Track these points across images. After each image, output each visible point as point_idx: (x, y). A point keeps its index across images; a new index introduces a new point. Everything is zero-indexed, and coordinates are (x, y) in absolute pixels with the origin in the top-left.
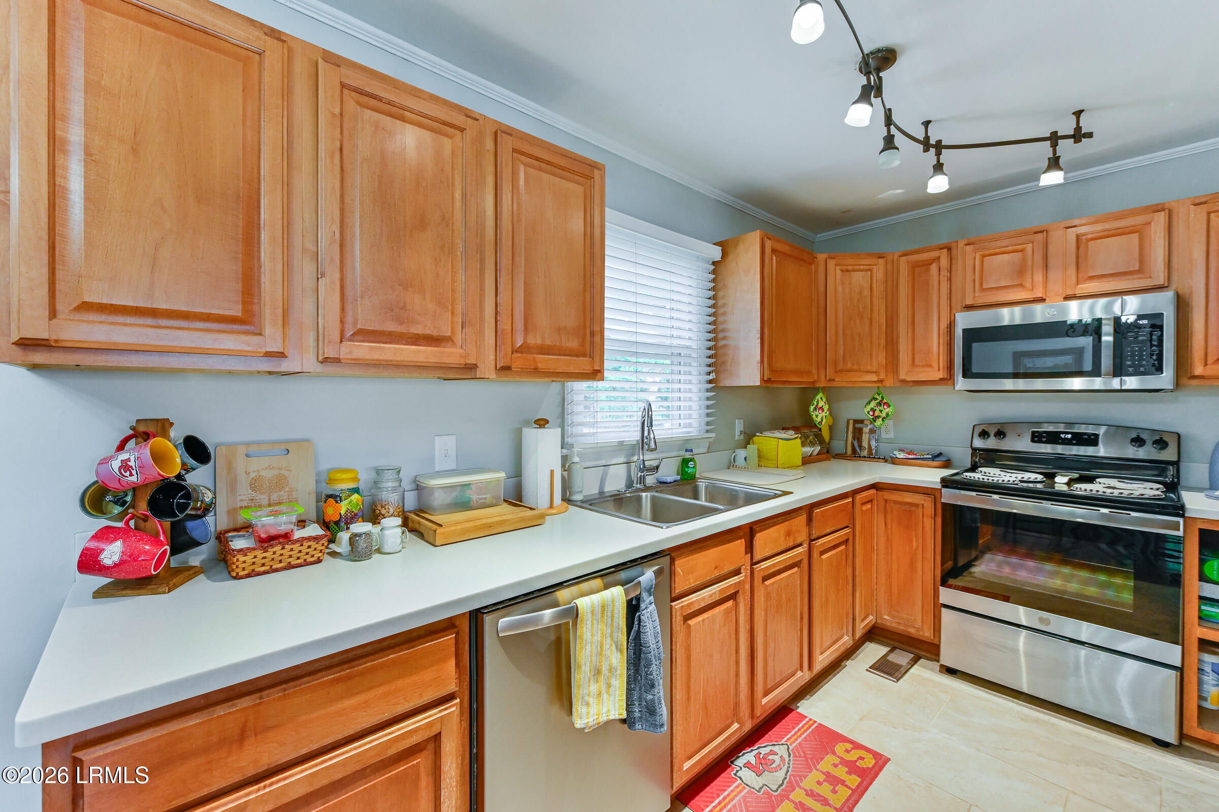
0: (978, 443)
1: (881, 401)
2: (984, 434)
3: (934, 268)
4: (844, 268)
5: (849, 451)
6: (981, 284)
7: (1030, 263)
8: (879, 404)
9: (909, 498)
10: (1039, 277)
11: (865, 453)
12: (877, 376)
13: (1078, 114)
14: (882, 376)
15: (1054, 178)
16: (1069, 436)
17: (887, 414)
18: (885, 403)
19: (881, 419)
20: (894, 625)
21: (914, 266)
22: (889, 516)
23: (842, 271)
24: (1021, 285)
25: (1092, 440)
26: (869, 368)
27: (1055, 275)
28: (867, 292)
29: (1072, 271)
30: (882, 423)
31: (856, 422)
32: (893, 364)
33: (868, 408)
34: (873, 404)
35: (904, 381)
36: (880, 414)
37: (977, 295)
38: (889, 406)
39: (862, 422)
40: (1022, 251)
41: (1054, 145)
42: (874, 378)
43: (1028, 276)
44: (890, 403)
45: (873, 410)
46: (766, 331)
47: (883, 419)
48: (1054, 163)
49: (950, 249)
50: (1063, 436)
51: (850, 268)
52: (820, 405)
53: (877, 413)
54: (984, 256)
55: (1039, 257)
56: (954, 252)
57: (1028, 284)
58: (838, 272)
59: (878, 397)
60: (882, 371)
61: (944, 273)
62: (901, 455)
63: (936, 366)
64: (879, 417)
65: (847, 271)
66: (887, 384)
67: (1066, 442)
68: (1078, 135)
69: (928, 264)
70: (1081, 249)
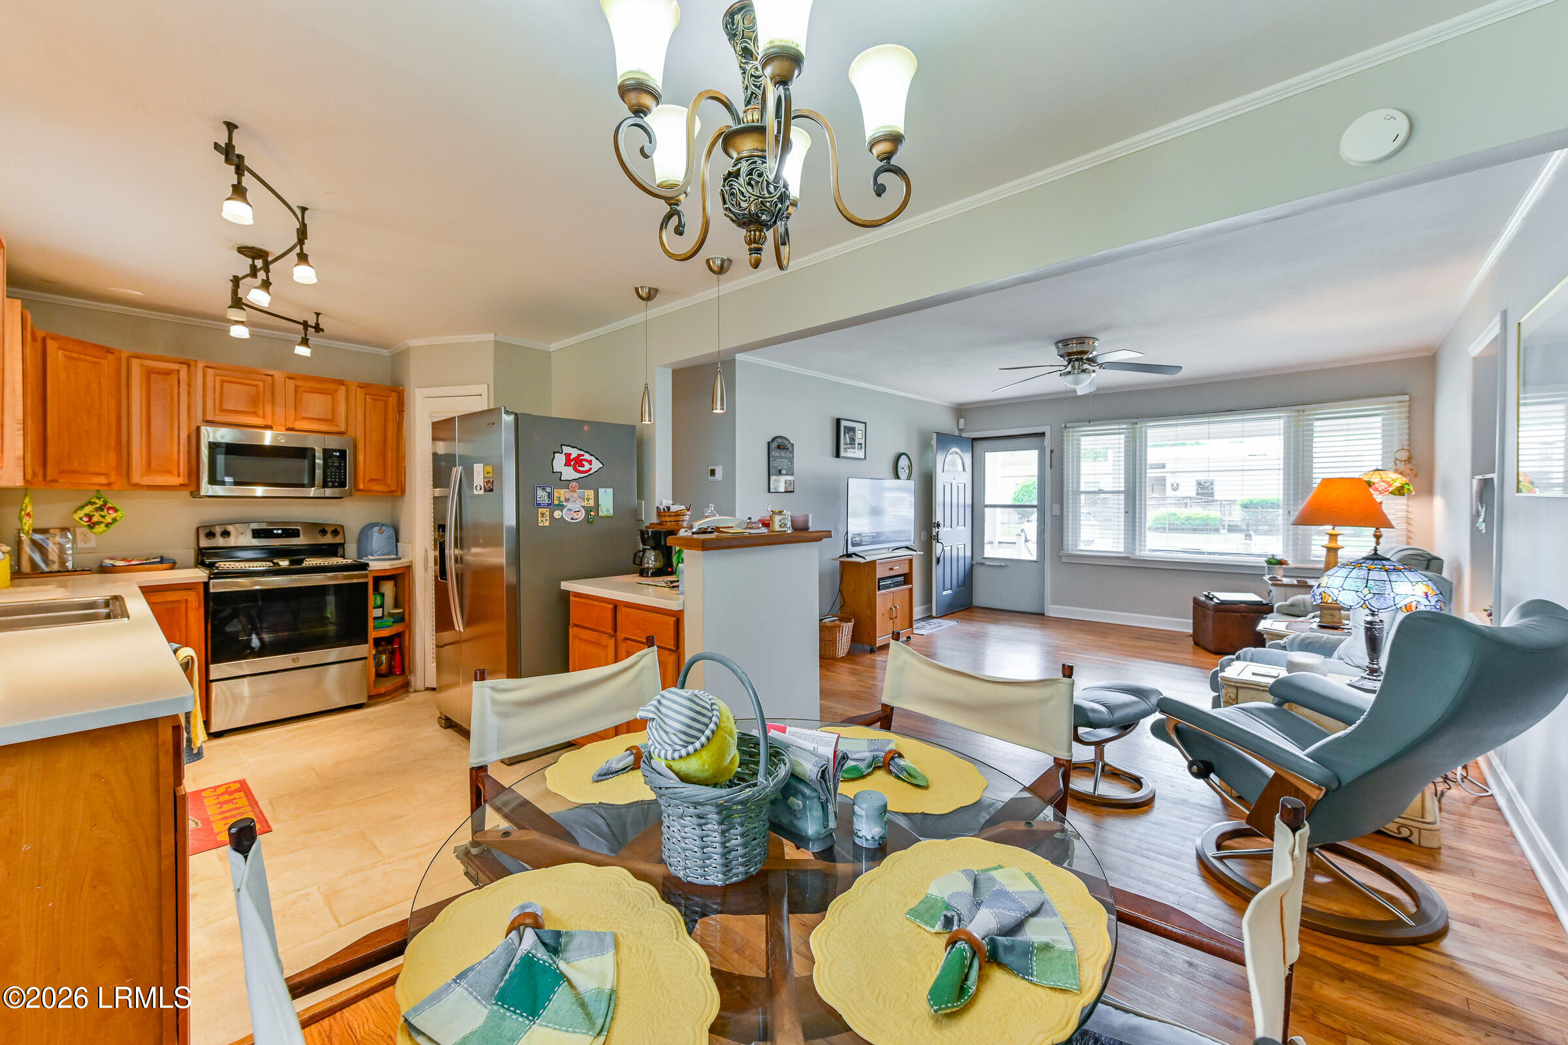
0: (204, 543)
1: (101, 505)
2: (211, 535)
3: (172, 378)
4: (68, 353)
5: (26, 568)
6: (221, 404)
7: (261, 396)
8: (101, 509)
9: (172, 596)
10: (268, 409)
11: (55, 568)
12: (107, 478)
13: (318, 314)
14: (113, 479)
15: (303, 351)
16: (280, 532)
17: (115, 520)
18: (109, 509)
19: (103, 525)
21: (149, 373)
23: (66, 357)
24: (255, 414)
25: (295, 534)
26: (98, 470)
27: (280, 411)
28: (94, 386)
29: (292, 411)
30: (105, 529)
31: (37, 531)
32: (123, 467)
33: (80, 514)
34: (89, 509)
35: (138, 486)
36: (102, 520)
37: (217, 413)
38: (116, 510)
40: (256, 386)
41: (306, 329)
42: (103, 480)
43: (261, 405)
44: (117, 507)
45: (90, 516)
47: (107, 525)
48: (305, 342)
49: (189, 366)
50: (275, 531)
51: (74, 355)
52: (28, 511)
53: (95, 519)
54: (223, 382)
55: (268, 393)
56: (192, 368)
57: (260, 412)
58: (61, 357)
59: (97, 501)
60: (113, 473)
61: (184, 387)
63: (176, 472)
64: (99, 523)
65: (72, 358)
66: (115, 487)
67: (278, 536)
68: (318, 328)
69: (168, 373)
70: (298, 397)
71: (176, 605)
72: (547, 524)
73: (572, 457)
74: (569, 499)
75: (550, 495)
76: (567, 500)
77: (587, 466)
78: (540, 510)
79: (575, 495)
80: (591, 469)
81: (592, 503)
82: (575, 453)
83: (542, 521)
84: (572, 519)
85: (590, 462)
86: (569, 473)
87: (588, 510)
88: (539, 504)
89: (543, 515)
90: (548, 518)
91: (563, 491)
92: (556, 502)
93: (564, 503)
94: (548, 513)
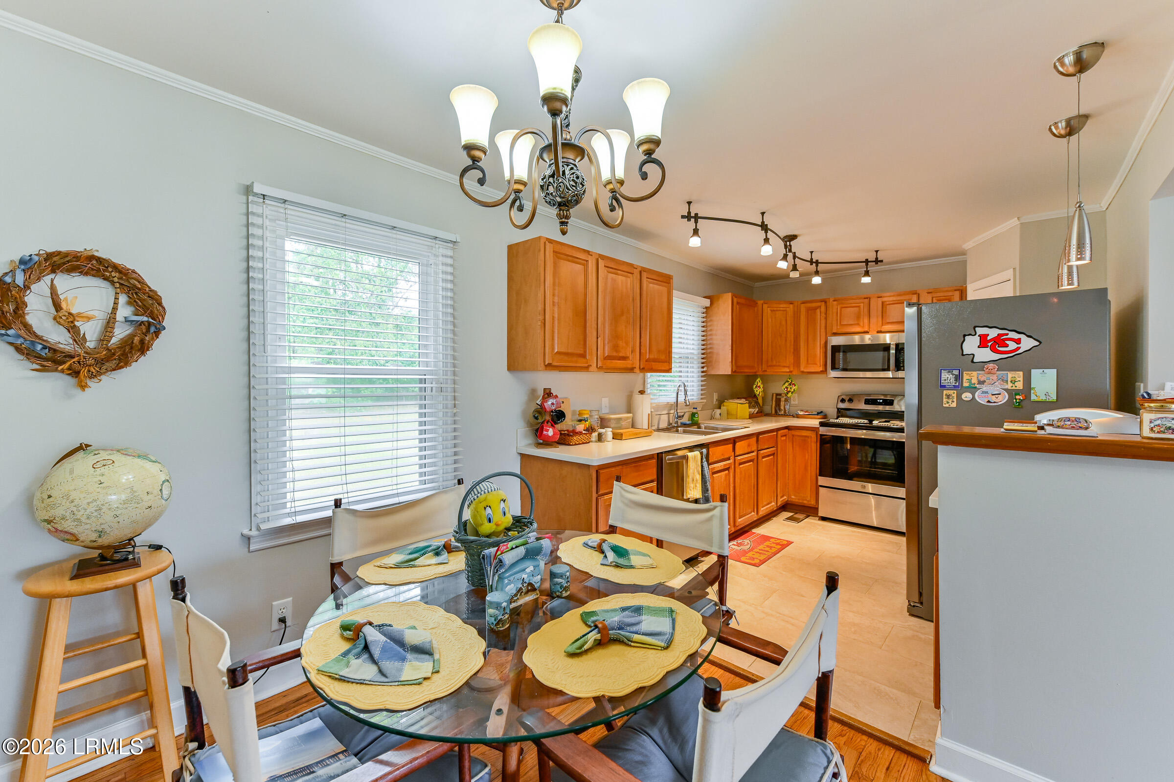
0: (842, 406)
2: (843, 401)
3: (818, 311)
4: (772, 309)
5: (773, 412)
6: (841, 322)
7: (862, 313)
8: (790, 384)
9: (804, 433)
10: (866, 321)
11: (782, 412)
12: (789, 369)
13: (877, 252)
14: (792, 369)
15: (866, 280)
16: (881, 401)
17: (794, 390)
18: (793, 384)
20: (797, 500)
21: (808, 310)
22: (794, 444)
23: (771, 311)
24: (858, 324)
25: (891, 403)
26: (785, 365)
27: (873, 320)
28: (784, 323)
29: (880, 319)
30: (791, 395)
31: (777, 395)
32: (797, 363)
33: (784, 387)
34: (787, 384)
35: (803, 372)
37: (838, 327)
39: (780, 395)
40: (859, 307)
41: (867, 265)
42: (787, 370)
43: (862, 320)
44: (796, 384)
45: (787, 388)
46: (734, 346)
47: (792, 393)
48: (867, 274)
49: (826, 302)
50: (878, 401)
51: (775, 309)
52: (759, 385)
53: (789, 390)
54: (842, 308)
55: (866, 310)
56: (828, 303)
57: (862, 324)
58: (769, 312)
59: (789, 380)
60: (792, 366)
61: (823, 315)
62: (801, 413)
63: (818, 364)
64: (790, 391)
65: (774, 311)
66: (794, 373)
67: (880, 404)
68: (877, 261)
69: (815, 309)
70: (884, 309)
71: (806, 439)
72: (954, 405)
73: (989, 338)
74: (984, 381)
75: (958, 378)
76: (981, 382)
77: (1012, 346)
78: (945, 392)
79: (995, 377)
80: (1019, 348)
81: (1020, 385)
82: (993, 333)
83: (948, 402)
84: (989, 402)
85: (1018, 341)
86: (986, 355)
87: (1012, 393)
88: (944, 386)
89: (948, 396)
90: (955, 400)
91: (975, 373)
92: (966, 384)
93: (977, 386)
94: (955, 395)
